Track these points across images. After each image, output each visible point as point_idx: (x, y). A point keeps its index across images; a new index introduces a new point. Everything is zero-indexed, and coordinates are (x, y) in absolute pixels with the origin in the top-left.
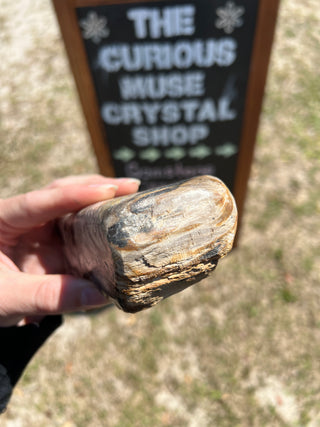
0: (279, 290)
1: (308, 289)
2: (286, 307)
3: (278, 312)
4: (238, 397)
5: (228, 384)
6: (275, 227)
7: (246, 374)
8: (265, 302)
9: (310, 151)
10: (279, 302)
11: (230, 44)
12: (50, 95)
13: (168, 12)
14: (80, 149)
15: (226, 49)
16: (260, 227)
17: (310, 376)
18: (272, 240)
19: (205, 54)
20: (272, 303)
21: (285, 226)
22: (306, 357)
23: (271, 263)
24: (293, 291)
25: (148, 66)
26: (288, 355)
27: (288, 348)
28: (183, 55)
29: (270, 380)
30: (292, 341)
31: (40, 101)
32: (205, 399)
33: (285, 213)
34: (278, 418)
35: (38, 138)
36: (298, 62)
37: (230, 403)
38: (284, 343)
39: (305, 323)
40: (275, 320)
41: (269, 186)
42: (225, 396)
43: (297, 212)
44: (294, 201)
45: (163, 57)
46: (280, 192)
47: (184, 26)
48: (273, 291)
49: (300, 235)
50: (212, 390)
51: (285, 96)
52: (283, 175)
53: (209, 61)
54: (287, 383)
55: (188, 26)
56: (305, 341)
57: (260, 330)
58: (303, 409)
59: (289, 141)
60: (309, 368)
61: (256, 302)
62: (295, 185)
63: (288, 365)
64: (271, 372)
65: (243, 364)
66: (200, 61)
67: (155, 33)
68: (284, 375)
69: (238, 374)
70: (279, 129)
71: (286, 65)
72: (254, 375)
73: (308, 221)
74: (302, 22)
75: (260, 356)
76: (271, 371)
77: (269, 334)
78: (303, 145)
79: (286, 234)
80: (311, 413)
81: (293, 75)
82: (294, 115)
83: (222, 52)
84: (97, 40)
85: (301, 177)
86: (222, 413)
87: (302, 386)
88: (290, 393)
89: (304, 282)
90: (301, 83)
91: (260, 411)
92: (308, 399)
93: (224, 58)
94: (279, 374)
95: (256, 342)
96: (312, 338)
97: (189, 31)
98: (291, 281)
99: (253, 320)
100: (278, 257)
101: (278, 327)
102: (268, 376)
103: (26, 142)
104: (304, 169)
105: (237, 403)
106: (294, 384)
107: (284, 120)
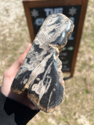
0: (85, 90)
1: (93, 90)
2: (87, 95)
3: (85, 96)
4: (72, 121)
5: (69, 117)
6: (84, 71)
7: (75, 114)
8: (81, 93)
10: (85, 93)
11: (73, 19)
12: (20, 32)
13: (55, 10)
16: (80, 71)
17: (93, 115)
18: (83, 75)
20: (83, 93)
21: (87, 71)
22: (93, 110)
23: (83, 82)
24: (89, 90)
26: (87, 109)
27: (88, 107)
29: (82, 116)
30: (89, 105)
31: (17, 33)
32: (63, 121)
33: (87, 67)
35: (16, 44)
36: (91, 24)
37: (70, 123)
38: (86, 105)
39: (93, 100)
40: (84, 98)
41: (82, 59)
42: (68, 121)
43: (91, 67)
44: (90, 64)
46: (86, 61)
48: (83, 90)
49: (91, 74)
50: (65, 119)
51: (87, 34)
52: (87, 56)
54: (87, 117)
56: (93, 105)
57: (79, 101)
59: (89, 46)
61: (78, 93)
62: (90, 59)
63: (87, 112)
64: (82, 114)
65: (74, 111)
68: (86, 115)
69: (72, 114)
70: (86, 43)
71: (88, 25)
72: (77, 114)
74: (93, 13)
75: (79, 109)
77: (82, 103)
78: (93, 48)
79: (87, 73)
81: (90, 28)
82: (90, 39)
84: (35, 17)
85: (92, 57)
87: (91, 118)
88: (88, 120)
89: (92, 87)
90: (92, 30)
94: (84, 114)
95: (78, 104)
98: (88, 87)
99: (77, 98)
100: (85, 80)
101: (85, 100)
102: (81, 115)
103: (13, 45)
104: (93, 55)
105: (72, 123)
106: (89, 118)
107: (87, 40)
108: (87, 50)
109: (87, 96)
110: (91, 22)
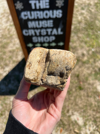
0: (78, 86)
1: (87, 86)
2: (80, 91)
3: (78, 93)
4: (66, 118)
6: (77, 67)
7: (68, 111)
8: (74, 90)
9: (88, 45)
10: (78, 90)
11: (60, 11)
12: (8, 27)
13: (41, 1)
14: (18, 44)
15: (59, 13)
17: (87, 112)
18: (76, 71)
19: (53, 14)
20: (76, 90)
21: (80, 67)
22: (86, 106)
23: (76, 78)
24: (82, 86)
25: (36, 18)
26: (80, 106)
27: (81, 104)
28: (47, 14)
29: (75, 113)
30: (82, 101)
31: (5, 29)
33: (80, 63)
34: (78, 124)
35: (5, 41)
36: (85, 17)
37: (63, 120)
38: (80, 102)
39: (86, 96)
40: (77, 95)
43: (84, 63)
44: (83, 60)
45: (40, 15)
46: (79, 57)
48: (76, 87)
49: (85, 70)
51: (81, 28)
52: (80, 52)
53: (54, 16)
54: (80, 114)
55: (47, 5)
56: (86, 101)
57: (73, 98)
58: (85, 121)
59: (82, 41)
60: (87, 109)
61: (71, 90)
62: (83, 55)
63: (80, 108)
65: (67, 108)
66: (52, 16)
67: (38, 8)
68: (79, 111)
69: (66, 112)
70: (79, 38)
71: (81, 18)
72: (70, 112)
73: (87, 65)
74: (86, 5)
75: (72, 106)
76: (76, 110)
77: (75, 100)
78: (86, 43)
79: (80, 69)
80: (87, 123)
81: (83, 21)
82: (83, 34)
83: (58, 14)
84: (20, 10)
85: (85, 52)
86: (61, 123)
87: (85, 115)
88: (81, 117)
89: (86, 84)
90: (86, 24)
91: (72, 122)
92: (86, 118)
93: (59, 15)
94: (78, 111)
95: (71, 101)
96: (88, 100)
97: (48, 7)
98: (81, 83)
99: (70, 96)
100: (78, 76)
101: (78, 97)
103: (1, 42)
104: (86, 50)
105: (65, 120)
106: (82, 114)
107: (80, 35)
108: (80, 45)
109: (80, 93)
110: (85, 16)
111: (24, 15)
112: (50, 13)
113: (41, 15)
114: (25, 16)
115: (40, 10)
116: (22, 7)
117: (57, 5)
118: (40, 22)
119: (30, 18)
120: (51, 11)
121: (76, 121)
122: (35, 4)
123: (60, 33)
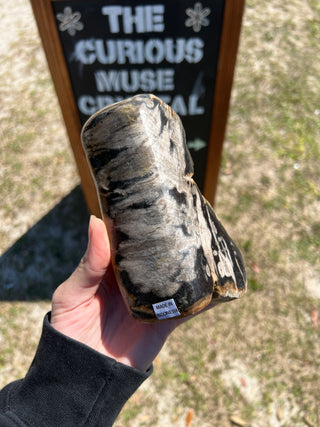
1: (274, 279)
2: (253, 295)
4: (205, 379)
5: (196, 368)
6: (245, 219)
7: (213, 356)
9: (282, 150)
11: (199, 43)
12: (32, 87)
13: (139, 10)
14: (60, 141)
15: (195, 47)
16: (231, 219)
17: (273, 360)
18: (243, 232)
19: (175, 51)
21: (254, 219)
22: (269, 341)
24: (260, 282)
25: (122, 60)
26: (252, 340)
27: (254, 333)
28: (155, 51)
29: (236, 363)
31: (23, 92)
32: (174, 381)
33: (255, 207)
34: (242, 398)
35: (21, 129)
36: (273, 65)
37: (197, 385)
38: (250, 328)
39: (271, 311)
40: (242, 307)
41: (240, 181)
42: (193, 378)
43: (266, 206)
44: (264, 197)
45: (136, 52)
46: (253, 188)
47: (154, 23)
49: (270, 228)
50: (182, 373)
51: (260, 96)
52: (255, 172)
53: (179, 59)
54: (251, 365)
55: (158, 23)
56: (270, 327)
57: (228, 316)
58: (264, 391)
59: (263, 139)
60: (273, 352)
62: (265, 181)
63: (250, 347)
64: (236, 356)
65: (210, 347)
66: (170, 58)
67: (128, 29)
68: (248, 359)
69: (205, 358)
70: (252, 128)
71: (262, 67)
72: (220, 358)
73: (275, 215)
74: (279, 26)
75: (227, 340)
77: (236, 321)
78: (274, 144)
79: (256, 225)
80: (273, 395)
81: (268, 76)
83: (191, 50)
84: (72, 33)
85: (271, 174)
86: (190, 393)
87: (265, 370)
88: (251, 376)
89: (271, 272)
91: (225, 392)
92: (271, 380)
93: (193, 55)
94: (243, 358)
96: (275, 323)
97: (160, 28)
98: (257, 270)
101: (245, 313)
102: (234, 359)
104: (274, 166)
105: (205, 384)
106: (257, 367)
107: (257, 120)
108: (255, 150)
109: (252, 300)
110: (273, 59)
111: (85, 51)
112: (165, 48)
113: (138, 52)
114: (88, 53)
115: (135, 36)
116: (80, 27)
117: (188, 24)
118: (135, 74)
119: (103, 59)
120: (169, 42)
121: (236, 390)
122: (121, 18)
123: (195, 109)
